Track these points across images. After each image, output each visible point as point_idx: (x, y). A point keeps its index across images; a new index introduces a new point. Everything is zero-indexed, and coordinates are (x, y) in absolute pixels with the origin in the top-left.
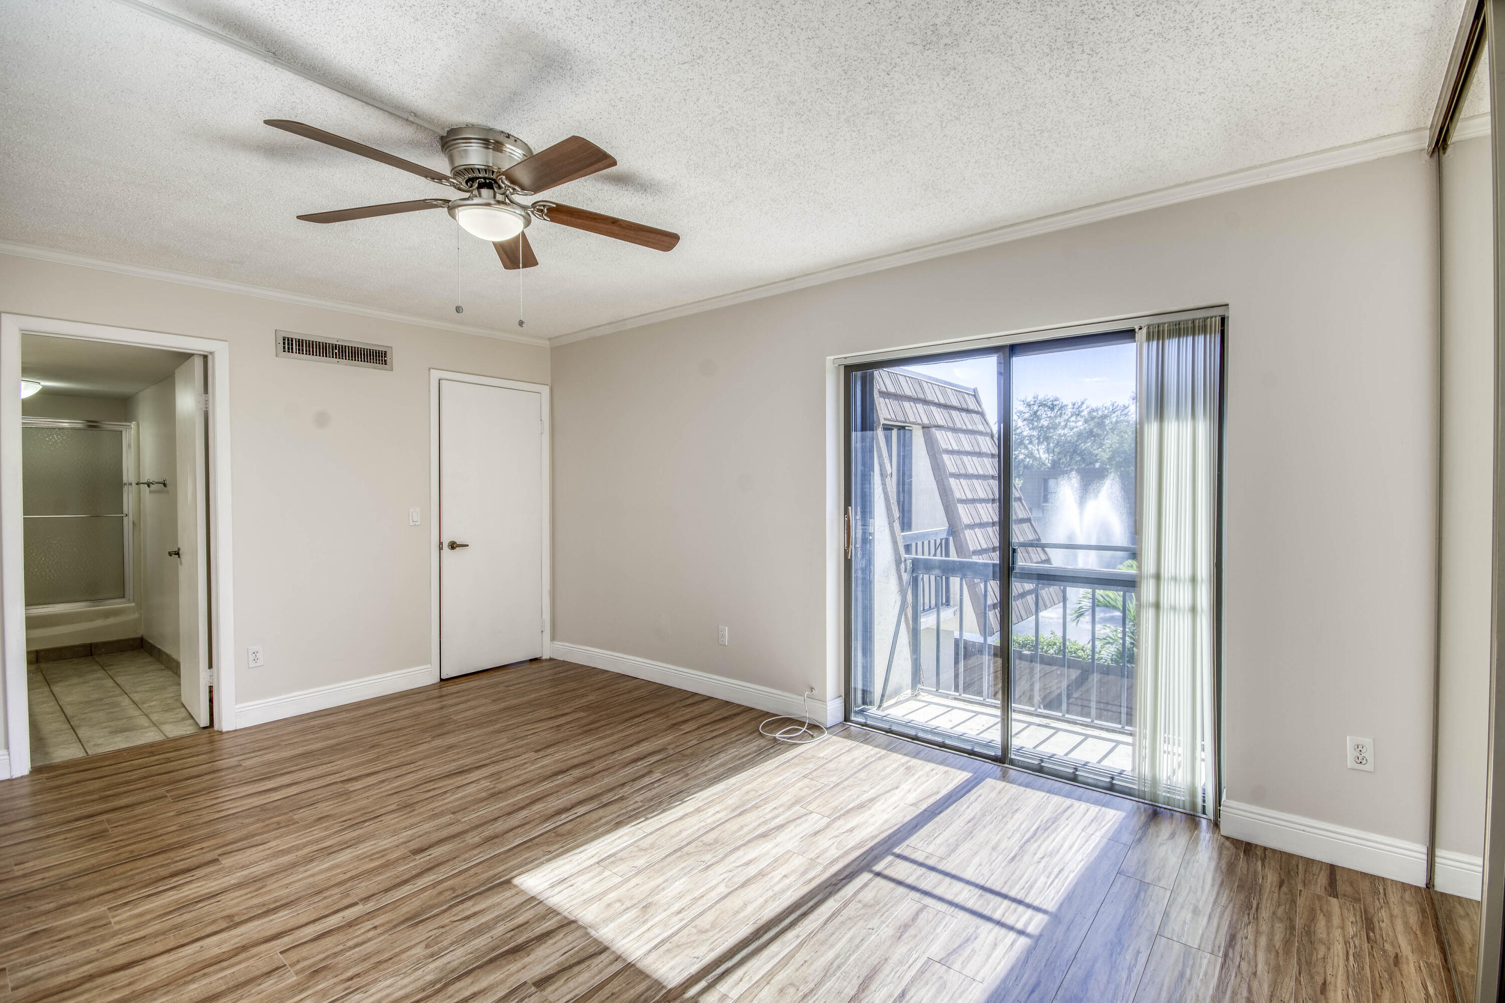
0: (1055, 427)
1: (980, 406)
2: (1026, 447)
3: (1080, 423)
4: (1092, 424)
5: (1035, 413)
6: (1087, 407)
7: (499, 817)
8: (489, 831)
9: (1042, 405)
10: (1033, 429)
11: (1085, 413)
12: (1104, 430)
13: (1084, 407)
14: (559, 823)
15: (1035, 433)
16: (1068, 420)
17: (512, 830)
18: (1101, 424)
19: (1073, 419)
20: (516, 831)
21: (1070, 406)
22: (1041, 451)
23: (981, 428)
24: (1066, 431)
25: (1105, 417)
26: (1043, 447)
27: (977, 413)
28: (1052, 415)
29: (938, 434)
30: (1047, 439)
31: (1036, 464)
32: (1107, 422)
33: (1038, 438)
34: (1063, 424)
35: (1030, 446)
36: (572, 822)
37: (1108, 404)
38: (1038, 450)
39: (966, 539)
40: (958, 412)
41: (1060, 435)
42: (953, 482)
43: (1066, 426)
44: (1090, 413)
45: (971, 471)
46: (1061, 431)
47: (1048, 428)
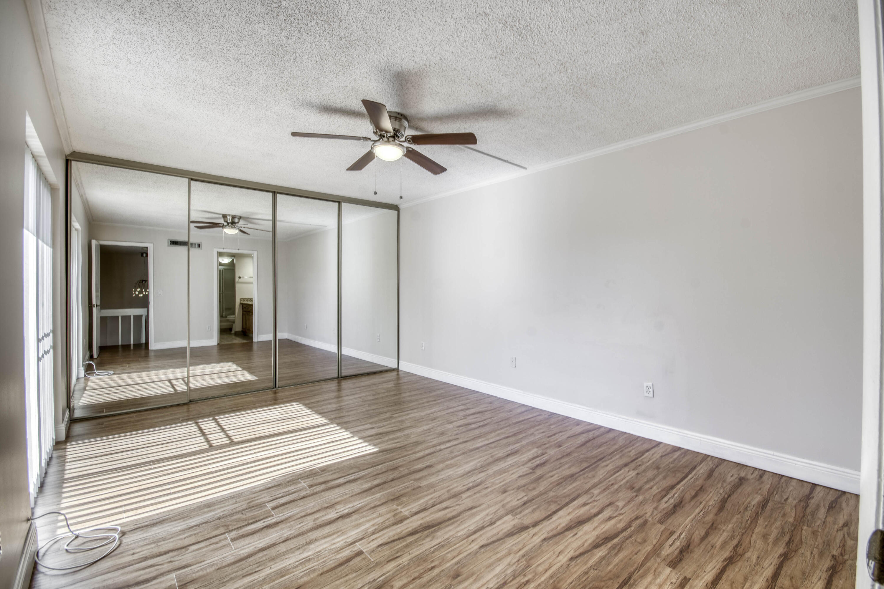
7: (391, 481)
8: (396, 474)
14: (356, 474)
17: (383, 473)
20: (381, 472)
36: (349, 473)
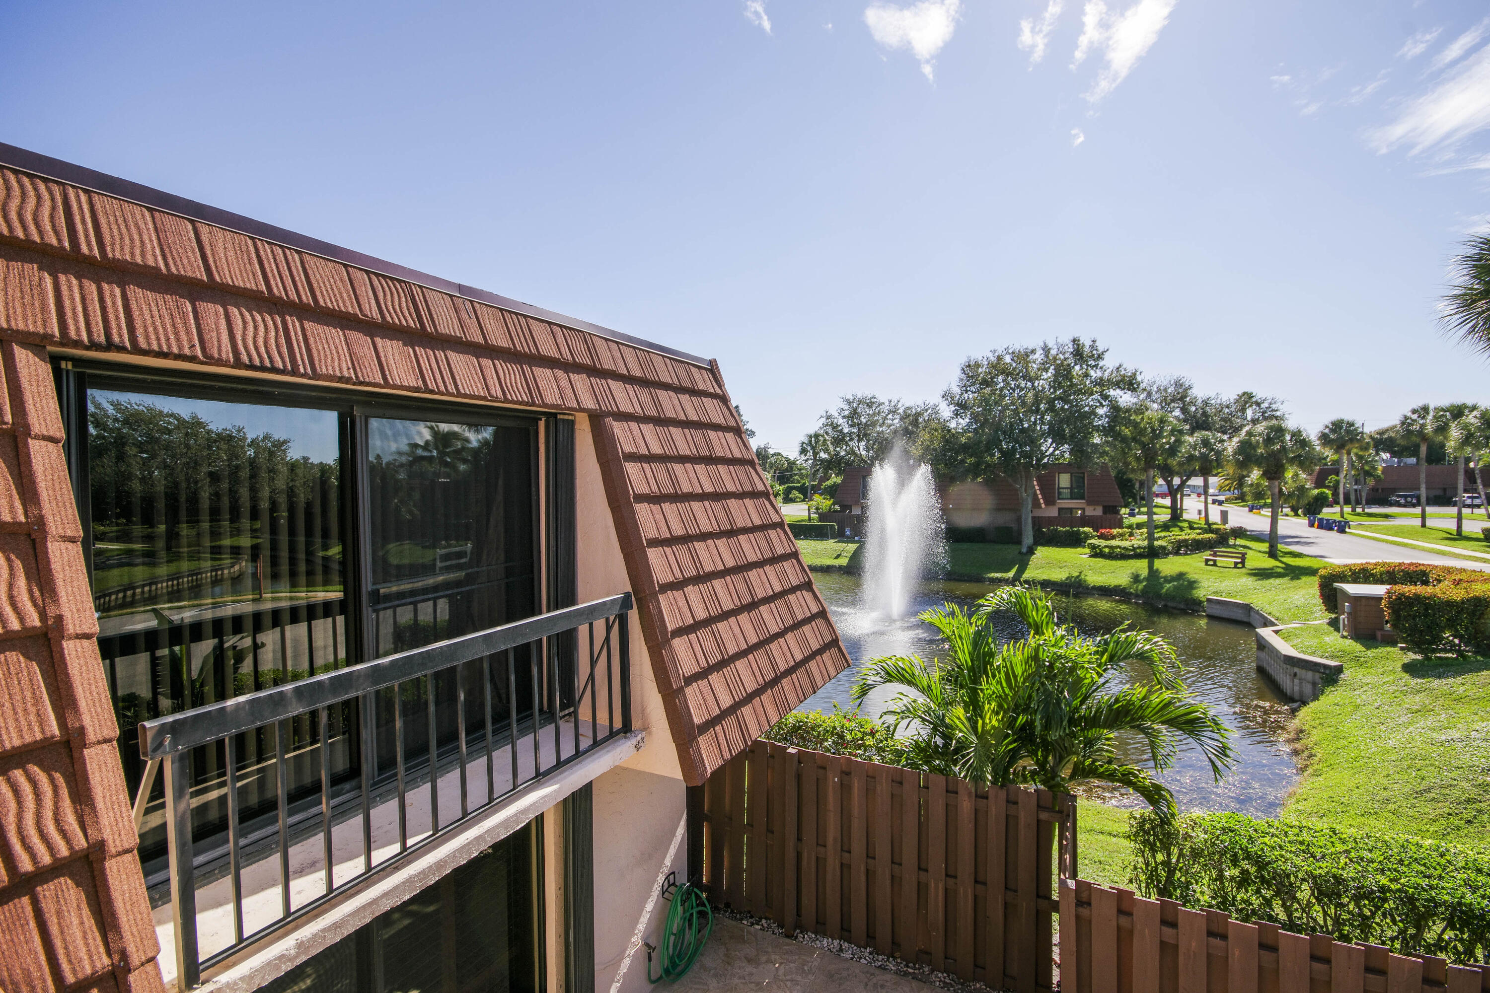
0: (874, 424)
1: (720, 386)
2: (847, 445)
3: (896, 421)
4: (907, 421)
5: (856, 409)
6: (903, 405)
9: (860, 402)
10: (851, 426)
11: (901, 411)
12: (917, 427)
13: (900, 406)
15: (855, 430)
16: (885, 418)
18: (915, 423)
19: (890, 416)
21: (887, 403)
22: (861, 448)
23: (718, 419)
24: (884, 428)
25: (918, 414)
26: (863, 444)
27: (714, 396)
28: (871, 412)
29: (618, 429)
30: (865, 435)
31: (857, 462)
32: (921, 420)
33: (858, 436)
34: (881, 421)
35: (850, 443)
37: (920, 403)
38: (858, 447)
39: (660, 611)
40: (672, 394)
41: (878, 433)
42: (642, 510)
43: (884, 423)
44: (904, 412)
45: (686, 488)
46: (878, 429)
47: (866, 425)
